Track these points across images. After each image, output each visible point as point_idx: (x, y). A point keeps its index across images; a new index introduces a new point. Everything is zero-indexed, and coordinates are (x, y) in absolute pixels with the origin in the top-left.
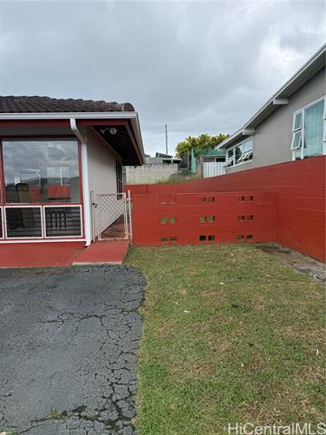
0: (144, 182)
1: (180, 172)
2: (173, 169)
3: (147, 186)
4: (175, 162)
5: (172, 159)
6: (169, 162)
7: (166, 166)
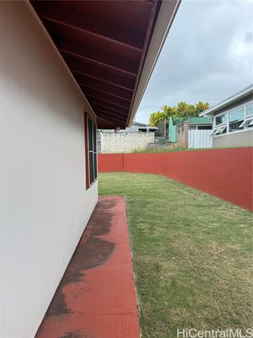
0: (120, 150)
1: (157, 140)
2: (150, 137)
3: (123, 155)
4: (152, 130)
5: (148, 128)
6: (144, 130)
7: (142, 134)
